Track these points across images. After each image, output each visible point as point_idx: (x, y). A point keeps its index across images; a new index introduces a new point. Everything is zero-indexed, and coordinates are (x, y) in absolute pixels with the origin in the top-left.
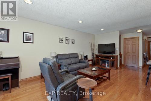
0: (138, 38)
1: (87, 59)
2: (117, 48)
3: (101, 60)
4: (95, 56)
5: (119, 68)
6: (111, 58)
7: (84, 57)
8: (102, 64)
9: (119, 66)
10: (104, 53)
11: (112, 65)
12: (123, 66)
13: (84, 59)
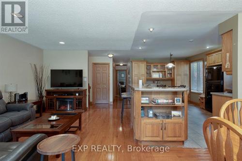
0: (108, 64)
1: (26, 100)
2: (85, 77)
3: (58, 99)
4: (44, 94)
5: (88, 109)
6: (77, 94)
7: (18, 98)
8: (59, 107)
9: (87, 106)
10: (62, 85)
11: (79, 106)
12: (92, 105)
13: (20, 101)
